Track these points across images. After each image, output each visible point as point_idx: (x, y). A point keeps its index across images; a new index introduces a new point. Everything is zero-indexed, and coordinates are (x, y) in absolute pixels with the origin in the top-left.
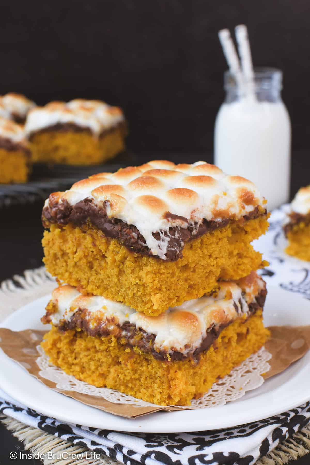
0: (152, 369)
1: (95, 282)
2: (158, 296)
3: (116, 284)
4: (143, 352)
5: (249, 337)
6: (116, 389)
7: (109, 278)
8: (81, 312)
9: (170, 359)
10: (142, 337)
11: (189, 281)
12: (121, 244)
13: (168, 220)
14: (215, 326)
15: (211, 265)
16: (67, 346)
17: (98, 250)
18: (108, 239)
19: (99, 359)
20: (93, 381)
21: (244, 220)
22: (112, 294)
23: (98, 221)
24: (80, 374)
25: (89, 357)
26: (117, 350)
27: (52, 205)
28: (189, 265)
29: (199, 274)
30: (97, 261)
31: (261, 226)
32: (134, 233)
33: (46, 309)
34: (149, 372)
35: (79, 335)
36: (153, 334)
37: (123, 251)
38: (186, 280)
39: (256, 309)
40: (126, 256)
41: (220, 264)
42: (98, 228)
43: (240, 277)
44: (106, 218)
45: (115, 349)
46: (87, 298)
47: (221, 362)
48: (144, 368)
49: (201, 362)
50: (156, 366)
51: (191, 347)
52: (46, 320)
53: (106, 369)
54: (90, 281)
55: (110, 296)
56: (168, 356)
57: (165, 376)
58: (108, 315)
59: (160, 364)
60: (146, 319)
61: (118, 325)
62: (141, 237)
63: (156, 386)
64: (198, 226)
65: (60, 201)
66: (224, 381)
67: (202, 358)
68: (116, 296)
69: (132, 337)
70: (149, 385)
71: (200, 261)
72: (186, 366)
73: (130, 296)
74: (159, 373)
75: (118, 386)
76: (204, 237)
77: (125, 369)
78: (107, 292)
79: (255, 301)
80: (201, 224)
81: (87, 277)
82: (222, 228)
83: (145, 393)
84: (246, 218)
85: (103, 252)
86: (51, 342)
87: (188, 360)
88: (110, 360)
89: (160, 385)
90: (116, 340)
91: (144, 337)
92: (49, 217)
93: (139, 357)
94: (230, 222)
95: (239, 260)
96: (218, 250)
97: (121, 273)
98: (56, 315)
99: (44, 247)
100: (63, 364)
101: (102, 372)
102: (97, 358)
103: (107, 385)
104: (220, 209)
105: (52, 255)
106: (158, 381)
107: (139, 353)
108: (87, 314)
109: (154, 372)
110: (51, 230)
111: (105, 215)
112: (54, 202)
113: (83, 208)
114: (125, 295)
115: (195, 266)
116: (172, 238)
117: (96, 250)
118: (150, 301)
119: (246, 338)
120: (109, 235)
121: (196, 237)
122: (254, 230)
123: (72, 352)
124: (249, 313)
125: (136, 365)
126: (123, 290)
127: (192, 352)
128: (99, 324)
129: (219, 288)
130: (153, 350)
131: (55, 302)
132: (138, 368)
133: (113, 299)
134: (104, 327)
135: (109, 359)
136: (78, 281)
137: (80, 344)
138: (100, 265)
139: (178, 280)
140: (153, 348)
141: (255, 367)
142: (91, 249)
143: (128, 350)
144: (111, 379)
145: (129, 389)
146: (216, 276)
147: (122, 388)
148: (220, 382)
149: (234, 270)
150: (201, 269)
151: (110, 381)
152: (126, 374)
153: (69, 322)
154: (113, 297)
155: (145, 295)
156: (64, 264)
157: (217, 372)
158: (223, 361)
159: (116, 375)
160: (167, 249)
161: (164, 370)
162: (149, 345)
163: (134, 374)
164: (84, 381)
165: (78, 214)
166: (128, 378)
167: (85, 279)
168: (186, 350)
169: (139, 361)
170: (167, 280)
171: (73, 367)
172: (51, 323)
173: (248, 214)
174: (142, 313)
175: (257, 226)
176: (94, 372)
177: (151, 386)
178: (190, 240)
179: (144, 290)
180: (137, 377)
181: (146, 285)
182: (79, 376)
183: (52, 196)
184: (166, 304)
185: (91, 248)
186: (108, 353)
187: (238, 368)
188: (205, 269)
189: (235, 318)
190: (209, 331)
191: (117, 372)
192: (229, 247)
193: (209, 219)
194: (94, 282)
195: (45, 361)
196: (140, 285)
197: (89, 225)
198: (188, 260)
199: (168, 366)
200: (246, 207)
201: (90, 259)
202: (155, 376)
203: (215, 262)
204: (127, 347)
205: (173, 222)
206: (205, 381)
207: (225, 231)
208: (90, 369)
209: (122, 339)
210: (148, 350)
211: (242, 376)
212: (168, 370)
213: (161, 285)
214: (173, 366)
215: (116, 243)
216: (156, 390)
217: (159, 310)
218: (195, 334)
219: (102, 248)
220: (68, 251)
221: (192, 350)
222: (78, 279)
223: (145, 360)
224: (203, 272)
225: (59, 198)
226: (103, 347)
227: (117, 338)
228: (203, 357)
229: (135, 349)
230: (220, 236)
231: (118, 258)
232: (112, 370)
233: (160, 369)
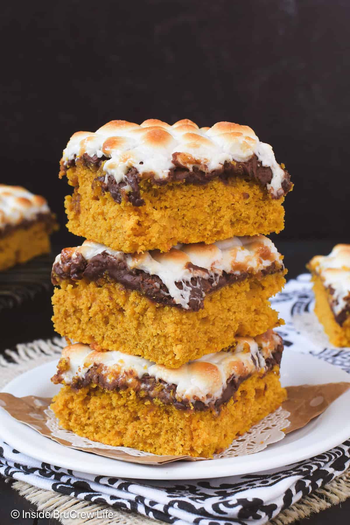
0: (173, 421)
1: (111, 337)
2: (179, 347)
3: (134, 337)
4: (164, 403)
5: (267, 394)
6: (133, 448)
7: (127, 331)
8: (96, 367)
9: (192, 408)
10: (163, 388)
11: (209, 334)
12: (141, 295)
13: (190, 271)
14: (234, 377)
15: (230, 319)
16: (80, 406)
17: (114, 304)
18: (127, 292)
19: (116, 416)
20: (110, 440)
21: (262, 275)
22: (130, 348)
23: (116, 274)
24: (95, 434)
25: (104, 415)
26: (136, 404)
27: (65, 260)
28: (209, 318)
29: (218, 327)
30: (114, 315)
31: (278, 283)
32: (156, 283)
33: (58, 367)
34: (170, 424)
35: (92, 394)
36: (173, 384)
37: (144, 302)
38: (205, 333)
39: (273, 365)
40: (147, 307)
41: (238, 318)
42: (116, 281)
43: (258, 334)
44: (126, 270)
45: (133, 403)
46: (102, 353)
47: (240, 417)
48: (165, 421)
49: (222, 414)
50: (178, 417)
51: (212, 397)
52: (57, 379)
53: (123, 427)
54: (105, 336)
55: (127, 350)
56: (191, 405)
57: (187, 427)
58: (126, 367)
59: (181, 414)
60: (166, 370)
61: (137, 378)
62: (164, 287)
63: (178, 438)
64: (218, 278)
65: (74, 256)
66: (243, 438)
67: (223, 410)
68: (134, 350)
69: (152, 389)
70: (170, 439)
71: (219, 314)
72: (208, 417)
73: (150, 348)
74: (180, 425)
75: (136, 444)
76: (223, 289)
77: (144, 424)
78: (123, 346)
79: (271, 356)
80: (221, 276)
81: (102, 333)
82: (240, 282)
83: (166, 448)
84: (265, 272)
85: (121, 306)
86: (63, 402)
87: (209, 410)
88: (128, 416)
89: (182, 437)
90: (135, 392)
91: (164, 388)
92: (61, 272)
93: (159, 409)
94: (248, 276)
95: (256, 316)
96: (236, 304)
97: (140, 325)
98: (68, 373)
99: (54, 305)
100: (75, 425)
101: (119, 430)
102: (113, 416)
103: (124, 444)
104: (238, 263)
105: (62, 312)
106: (179, 433)
107: (160, 404)
108: (103, 368)
109: (175, 424)
110: (61, 286)
111: (125, 267)
112: (66, 257)
113: (101, 260)
114: (143, 348)
115: (214, 319)
116: (194, 288)
117: (113, 304)
118: (172, 351)
119: (264, 395)
120: (128, 287)
121: (217, 288)
122: (271, 286)
123: (85, 412)
124: (267, 368)
125: (156, 418)
126: (142, 343)
127: (213, 402)
128: (117, 378)
129: (237, 343)
130: (175, 400)
131: (67, 360)
132: (158, 421)
133: (130, 353)
134: (123, 380)
135: (126, 415)
136: (92, 338)
137: (95, 402)
138: (116, 319)
139: (198, 332)
140: (175, 397)
141: (274, 424)
142: (107, 304)
143: (148, 403)
144: (129, 436)
145: (148, 446)
146: (234, 331)
147: (141, 445)
148: (240, 439)
149: (251, 327)
150: (220, 322)
151: (127, 439)
152: (145, 429)
153: (83, 378)
154: (131, 351)
155: (166, 346)
156: (76, 321)
157: (236, 428)
158: (242, 417)
159: (134, 431)
160: (189, 299)
161: (186, 420)
162: (169, 396)
163: (154, 429)
164: (99, 442)
165: (95, 268)
166: (147, 434)
167: (100, 335)
168: (207, 399)
169: (159, 414)
170: (188, 332)
171: (86, 427)
172: (63, 382)
173: (265, 269)
174: (163, 365)
175: (274, 282)
176: (110, 431)
177: (172, 440)
178: (211, 291)
179: (165, 341)
180: (157, 431)
181: (167, 336)
182: (93, 437)
183: (65, 251)
184: (187, 356)
185: (107, 302)
186: (126, 408)
187: (256, 426)
188: (224, 322)
189: (253, 372)
190: (229, 382)
191: (135, 428)
192: (247, 302)
193: (229, 270)
194: (110, 337)
195: (54, 424)
196: (161, 336)
197: (106, 279)
198: (208, 313)
199: (190, 416)
200: (263, 261)
201: (106, 313)
202: (176, 429)
203: (234, 317)
204: (146, 400)
205: (194, 272)
206: (225, 436)
207: (243, 284)
208: (105, 429)
209: (141, 392)
210: (169, 400)
211: (262, 432)
212: (190, 420)
213: (182, 336)
214: (195, 416)
215: (137, 294)
216: (177, 443)
217: (180, 362)
218: (215, 384)
219: (120, 301)
220: (81, 307)
221: (213, 400)
222: (92, 335)
223: (165, 413)
224: (222, 325)
225: (72, 253)
226: (122, 402)
228: (224, 409)
229: (155, 400)
230: (239, 290)
231: (138, 310)
232: (130, 427)
233: (181, 420)
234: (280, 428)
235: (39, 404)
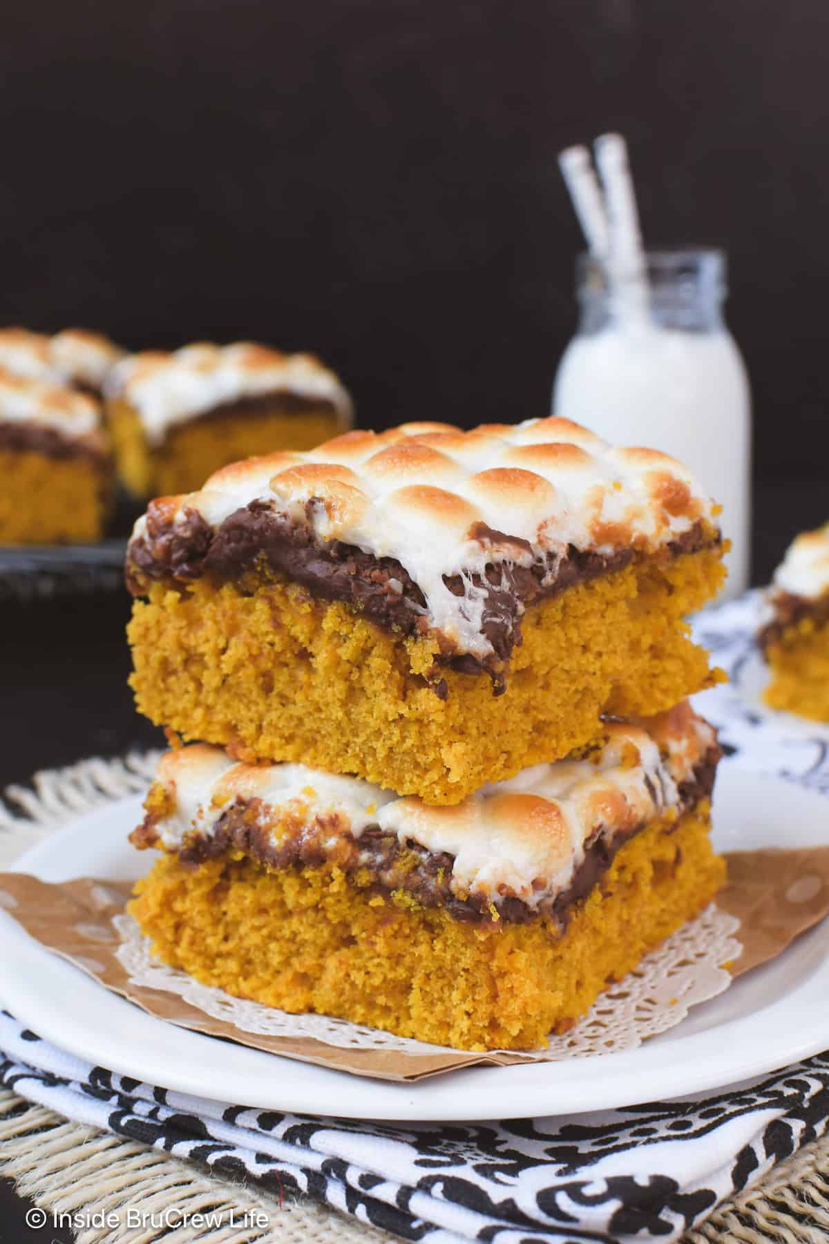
0: (445, 951)
1: (280, 725)
2: (459, 748)
3: (339, 725)
4: (420, 904)
5: (681, 872)
6: (339, 1017)
7: (319, 710)
8: (243, 808)
9: (496, 917)
10: (417, 863)
11: (534, 713)
12: (355, 612)
13: (483, 545)
14: (603, 833)
15: (587, 672)
16: (203, 906)
17: (287, 638)
18: (317, 605)
19: (295, 934)
20: (279, 996)
21: (669, 554)
22: (328, 754)
23: (288, 558)
24: (241, 979)
25: (265, 932)
26: (345, 905)
27: (157, 527)
28: (535, 670)
29: (557, 695)
30: (285, 670)
31: (707, 576)
32: (392, 579)
33: (144, 806)
34: (435, 958)
35: (234, 875)
36: (445, 854)
37: (361, 631)
38: (526, 711)
39: (697, 799)
40: (369, 644)
41: (610, 670)
42: (289, 578)
43: (660, 709)
44: (313, 547)
45: (339, 901)
46: (256, 771)
47: (615, 935)
48: (423, 949)
49: (572, 929)
50: (456, 941)
51: (548, 887)
52: (143, 838)
53: (314, 962)
54: (265, 723)
55: (323, 760)
56: (492, 909)
57: (482, 967)
58: (320, 808)
59: (467, 932)
60: (424, 816)
61: (348, 836)
62: (414, 591)
63: (456, 996)
64: (557, 563)
65: (180, 517)
66: (624, 987)
67: (574, 919)
68: (340, 760)
69: (387, 865)
70: (436, 996)
71: (561, 660)
72: (536, 938)
73: (381, 753)
74: (463, 960)
75: (347, 1006)
76: (570, 592)
77: (367, 955)
78: (311, 751)
79: (691, 776)
80: (563, 559)
81: (255, 716)
82: (612, 574)
83: (426, 1020)
84: (676, 548)
85: (302, 643)
86: (159, 894)
87: (539, 920)
88: (326, 933)
89: (467, 991)
90: (344, 875)
91: (421, 863)
92: (149, 560)
93: (407, 919)
94: (634, 559)
95: (655, 662)
96: (604, 631)
97: (354, 693)
98: (174, 822)
99: (133, 646)
100: (191, 956)
101: (302, 971)
102: (287, 933)
103: (316, 1005)
104: (609, 523)
105: (155, 663)
106: (461, 982)
107: (409, 908)
108: (261, 810)
109: (449, 957)
110: (152, 597)
111: (311, 539)
112: (161, 521)
113: (246, 524)
114: (364, 754)
115: (548, 673)
116: (494, 591)
117: (282, 639)
118: (439, 761)
119: (674, 875)
120: (320, 592)
121: (552, 592)
122: (692, 583)
123: (216, 922)
124: (682, 806)
125: (400, 942)
126: (359, 740)
127: (551, 901)
128: (297, 835)
129: (606, 739)
130: (449, 896)
131: (170, 788)
132: (405, 950)
133: (330, 769)
134: (311, 842)
135: (322, 931)
136: (232, 729)
137: (241, 898)
138: (293, 679)
139: (506, 709)
140: (449, 889)
141: (701, 950)
142: (269, 638)
143: (377, 901)
144: (327, 986)
145: (377, 1012)
146: (599, 703)
147: (360, 1010)
148: (615, 990)
149: (643, 691)
150: (563, 681)
151: (324, 994)
152: (372, 969)
153: (209, 837)
154: (332, 763)
155: (424, 747)
156: (191, 687)
157: (606, 963)
158: (621, 933)
159: (342, 974)
160: (483, 619)
161: (478, 948)
162: (435, 883)
163: (392, 969)
164: (252, 999)
165: (233, 545)
166: (377, 981)
167: (251, 721)
168: (534, 892)
169: (407, 931)
170: (480, 707)
171: (219, 962)
172: (158, 844)
173: (677, 539)
174: (416, 798)
175: (699, 575)
176: (278, 972)
177: (441, 999)
178: (539, 597)
179: (420, 733)
180: (401, 975)
181: (426, 721)
182: (237, 985)
183: (156, 505)
184: (479, 773)
185: (267, 633)
186: (321, 914)
188: (573, 681)
189: (649, 816)
190: (590, 846)
191: (344, 967)
192: (630, 625)
193: (583, 544)
194: (277, 728)
195: (138, 954)
196: (409, 721)
197: (262, 573)
198: (531, 656)
199: (490, 939)
200: (672, 519)
201: (266, 665)
202: (452, 971)
203: (598, 665)
204: (373, 894)
205: (495, 549)
206: (579, 984)
207: (621, 580)
208: (267, 965)
209: (360, 873)
210: (433, 895)
211: (670, 974)
212: (490, 948)
213: (465, 720)
214: (503, 938)
215: (342, 612)
216: (455, 1007)
217: (460, 788)
218: (555, 852)
219: (300, 630)
220: (202, 649)
221: (549, 896)
222: (230, 722)
223: (424, 928)
224: (568, 689)
225: (174, 511)
226: (309, 898)
227: (345, 871)
228: (577, 917)
229: (397, 896)
230: (610, 596)
231: (346, 652)
232: (331, 962)
233: (466, 947)
234: (718, 961)
235: (103, 899)
